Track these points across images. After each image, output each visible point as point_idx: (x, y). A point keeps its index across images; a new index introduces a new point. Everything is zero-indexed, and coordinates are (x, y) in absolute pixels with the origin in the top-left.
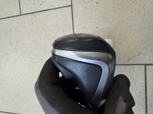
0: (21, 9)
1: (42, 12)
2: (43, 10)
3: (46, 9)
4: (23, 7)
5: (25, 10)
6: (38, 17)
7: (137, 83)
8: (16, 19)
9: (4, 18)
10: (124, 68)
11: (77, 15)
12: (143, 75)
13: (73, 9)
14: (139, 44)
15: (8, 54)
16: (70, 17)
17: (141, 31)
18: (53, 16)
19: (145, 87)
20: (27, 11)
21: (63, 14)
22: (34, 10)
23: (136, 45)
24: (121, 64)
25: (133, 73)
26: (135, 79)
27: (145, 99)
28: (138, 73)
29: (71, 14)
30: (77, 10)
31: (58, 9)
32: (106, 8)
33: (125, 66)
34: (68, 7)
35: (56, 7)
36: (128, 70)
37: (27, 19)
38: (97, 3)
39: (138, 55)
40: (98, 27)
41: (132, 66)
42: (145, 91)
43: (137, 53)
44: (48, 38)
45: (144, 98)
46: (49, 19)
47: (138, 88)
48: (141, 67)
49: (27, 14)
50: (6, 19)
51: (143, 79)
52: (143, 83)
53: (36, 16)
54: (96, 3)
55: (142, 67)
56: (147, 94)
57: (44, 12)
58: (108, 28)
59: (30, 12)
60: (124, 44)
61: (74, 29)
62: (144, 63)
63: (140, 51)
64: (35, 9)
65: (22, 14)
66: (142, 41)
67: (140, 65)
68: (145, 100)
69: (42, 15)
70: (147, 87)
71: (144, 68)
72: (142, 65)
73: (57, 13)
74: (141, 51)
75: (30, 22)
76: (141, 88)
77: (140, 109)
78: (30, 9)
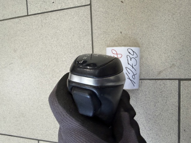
0: (28, 8)
1: (54, 12)
2: (55, 9)
3: (60, 9)
4: (30, 5)
5: (33, 10)
6: (49, 18)
7: (168, 103)
8: (22, 21)
9: (7, 19)
10: (153, 83)
11: (97, 16)
12: (176, 92)
13: (92, 9)
14: (173, 53)
15: (12, 63)
16: (88, 19)
17: (175, 38)
18: (67, 17)
19: (178, 107)
20: (36, 11)
21: (80, 15)
22: (44, 9)
23: (169, 55)
24: (149, 78)
25: (165, 89)
26: (166, 98)
27: (178, 122)
28: (170, 90)
29: (90, 15)
30: (97, 10)
31: (74, 9)
32: (132, 9)
33: (154, 81)
34: (86, 7)
35: (72, 6)
36: (158, 86)
37: (36, 20)
38: (122, 2)
39: (171, 67)
40: (122, 32)
41: (164, 81)
42: (178, 112)
43: (169, 65)
44: (60, 44)
45: (176, 121)
46: (62, 21)
47: (170, 108)
48: (174, 82)
49: (35, 14)
50: (9, 20)
51: (176, 97)
52: (176, 102)
53: (46, 16)
54: (120, 2)
55: (176, 82)
56: (181, 116)
57: (57, 12)
58: (134, 33)
59: (39, 12)
60: (154, 54)
61: (93, 34)
62: (178, 78)
63: (173, 63)
64: (46, 9)
65: (29, 14)
66: (176, 50)
67: (173, 80)
68: (177, 124)
69: (54, 15)
70: (180, 108)
71: (178, 84)
72: (175, 80)
73: (73, 13)
74: (175, 63)
75: (39, 24)
76: (173, 108)
77: (171, 134)
78: (40, 9)
